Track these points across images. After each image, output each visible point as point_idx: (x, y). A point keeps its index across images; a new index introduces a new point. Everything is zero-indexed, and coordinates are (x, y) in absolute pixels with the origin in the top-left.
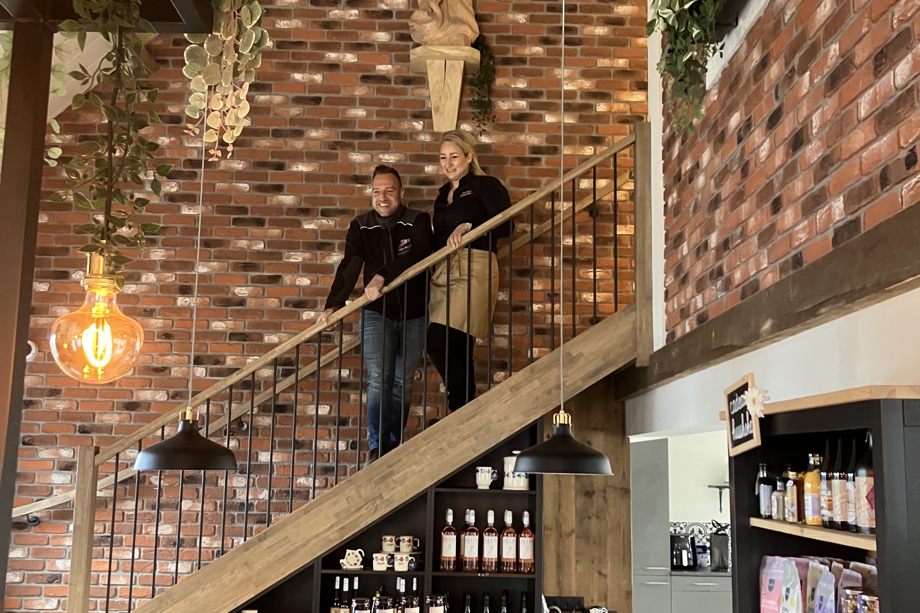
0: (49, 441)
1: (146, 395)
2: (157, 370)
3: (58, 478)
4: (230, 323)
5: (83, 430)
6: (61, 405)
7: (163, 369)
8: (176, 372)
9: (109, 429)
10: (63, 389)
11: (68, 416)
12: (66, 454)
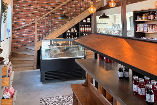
0: (21, 18)
1: (35, 12)
2: (36, 8)
3: (23, 23)
4: (46, 2)
5: (26, 17)
6: (23, 13)
7: (37, 8)
8: (39, 8)
9: (30, 16)
10: (23, 11)
11: (24, 15)
12: (24, 20)
